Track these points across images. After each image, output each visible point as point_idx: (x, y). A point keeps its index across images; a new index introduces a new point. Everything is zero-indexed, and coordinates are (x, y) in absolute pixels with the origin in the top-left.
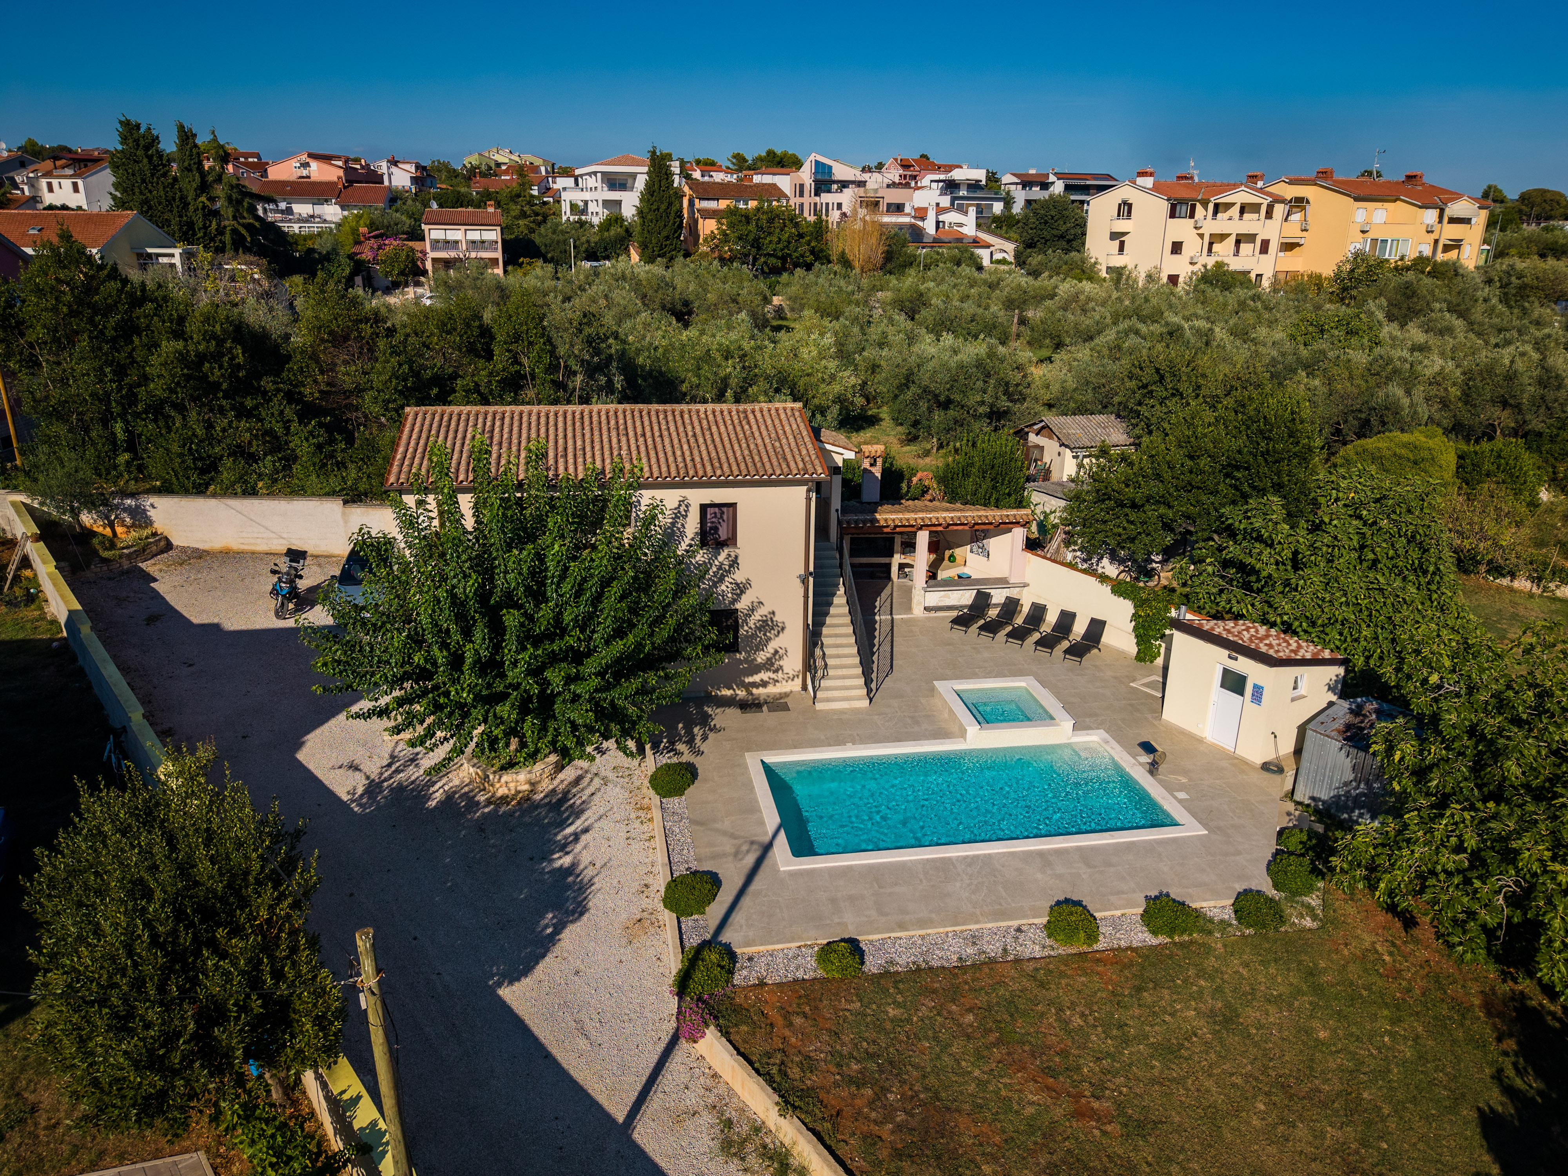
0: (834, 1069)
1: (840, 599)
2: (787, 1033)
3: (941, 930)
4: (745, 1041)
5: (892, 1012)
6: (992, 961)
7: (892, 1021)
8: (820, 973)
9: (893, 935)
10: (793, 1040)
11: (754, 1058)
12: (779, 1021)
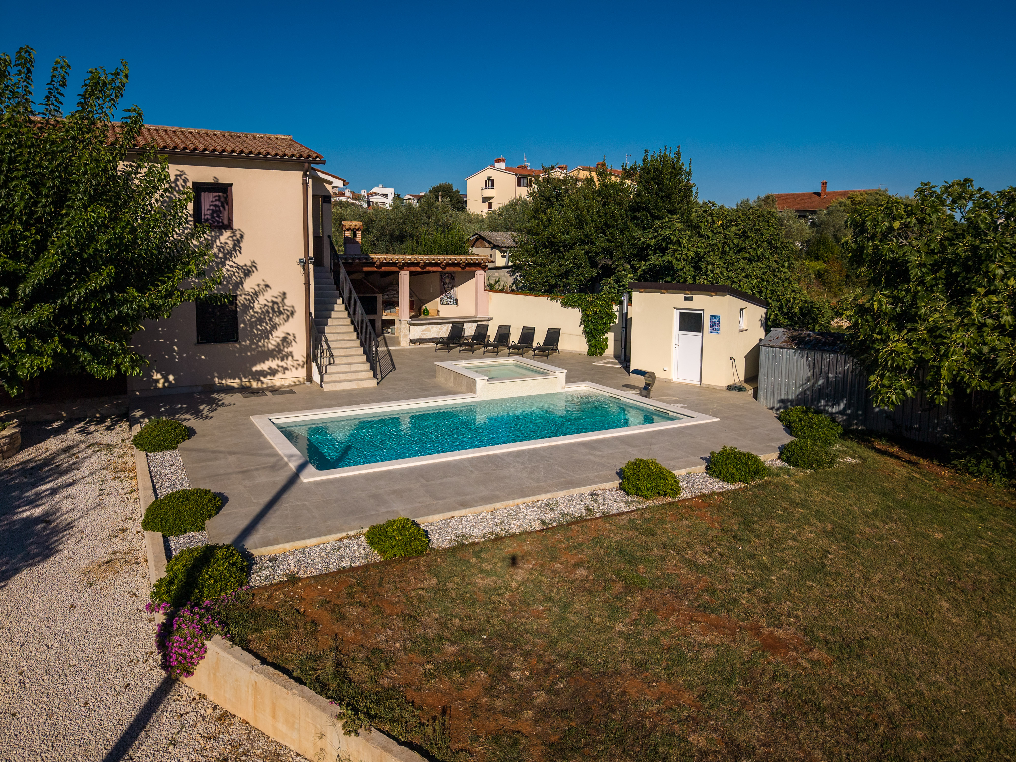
0: (420, 659)
1: (339, 309)
2: (339, 628)
3: (511, 503)
4: (272, 648)
5: (481, 582)
6: (580, 521)
7: (485, 591)
8: (376, 557)
9: (457, 513)
10: (350, 634)
11: (290, 667)
12: (325, 616)
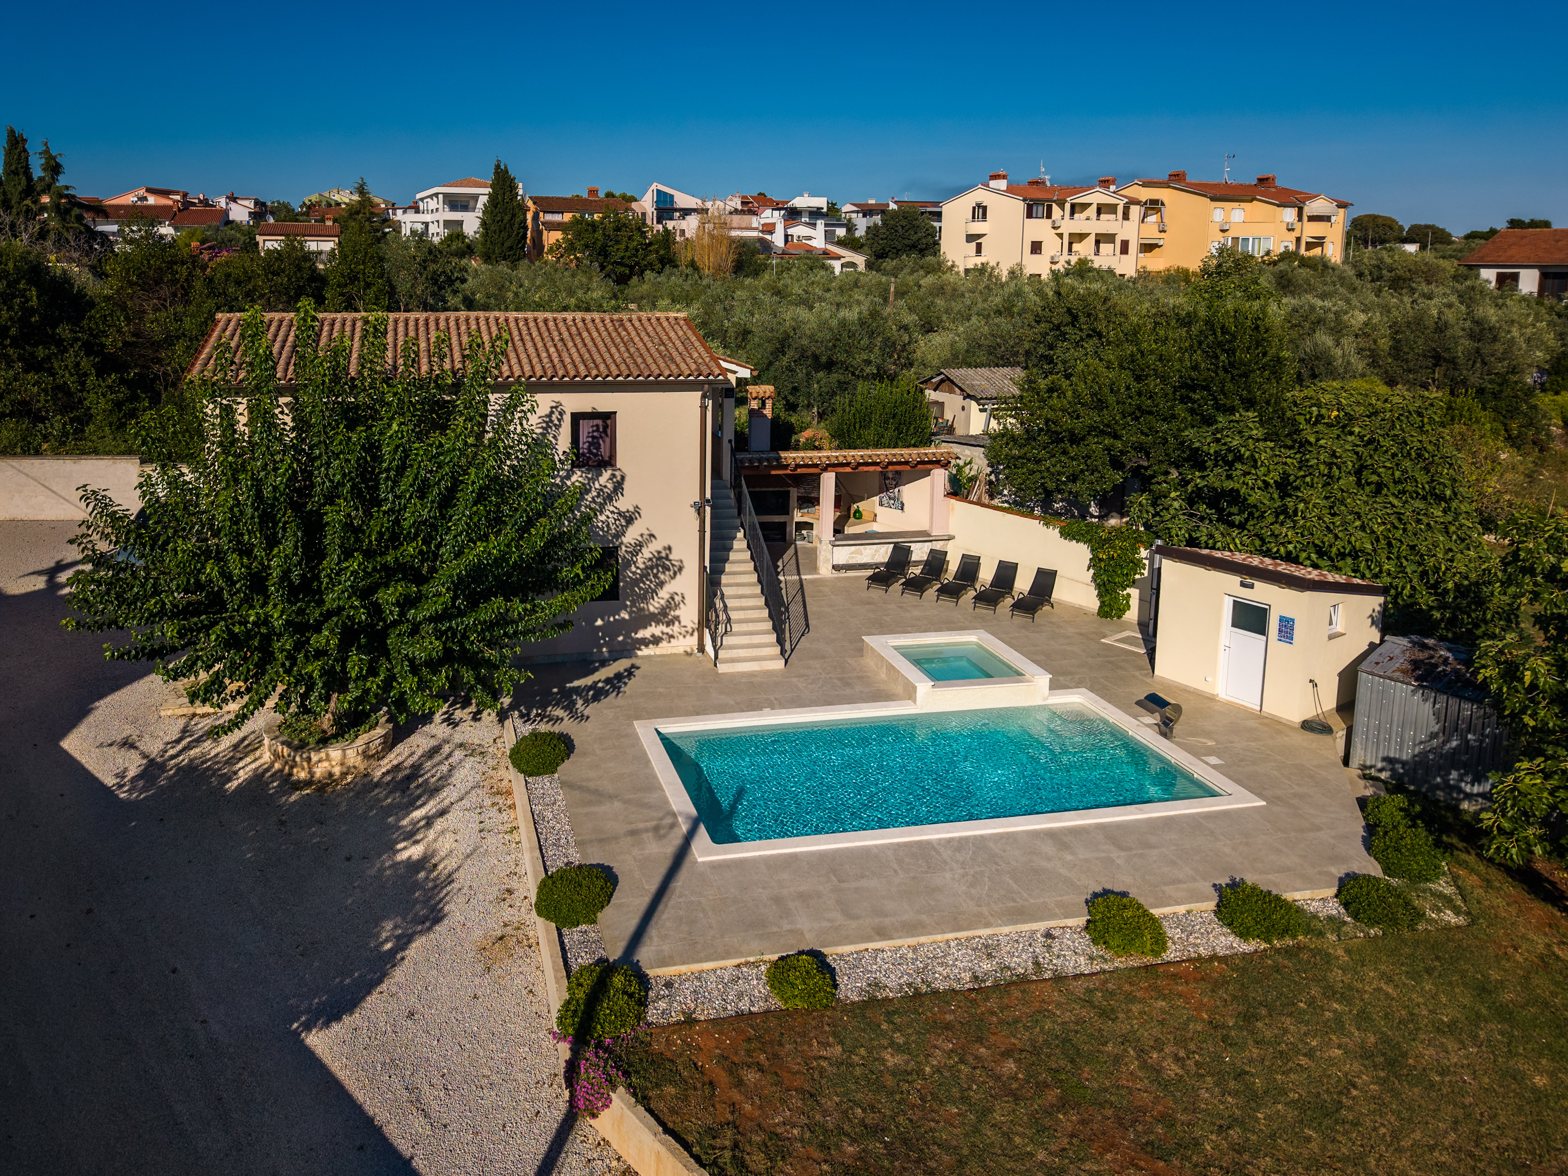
0: (817, 1155)
2: (736, 1096)
3: (939, 937)
4: (674, 1110)
5: (892, 1060)
6: (1022, 981)
7: (894, 1074)
8: (776, 1003)
9: (871, 946)
10: (748, 1107)
11: (691, 1139)
12: (722, 1077)
